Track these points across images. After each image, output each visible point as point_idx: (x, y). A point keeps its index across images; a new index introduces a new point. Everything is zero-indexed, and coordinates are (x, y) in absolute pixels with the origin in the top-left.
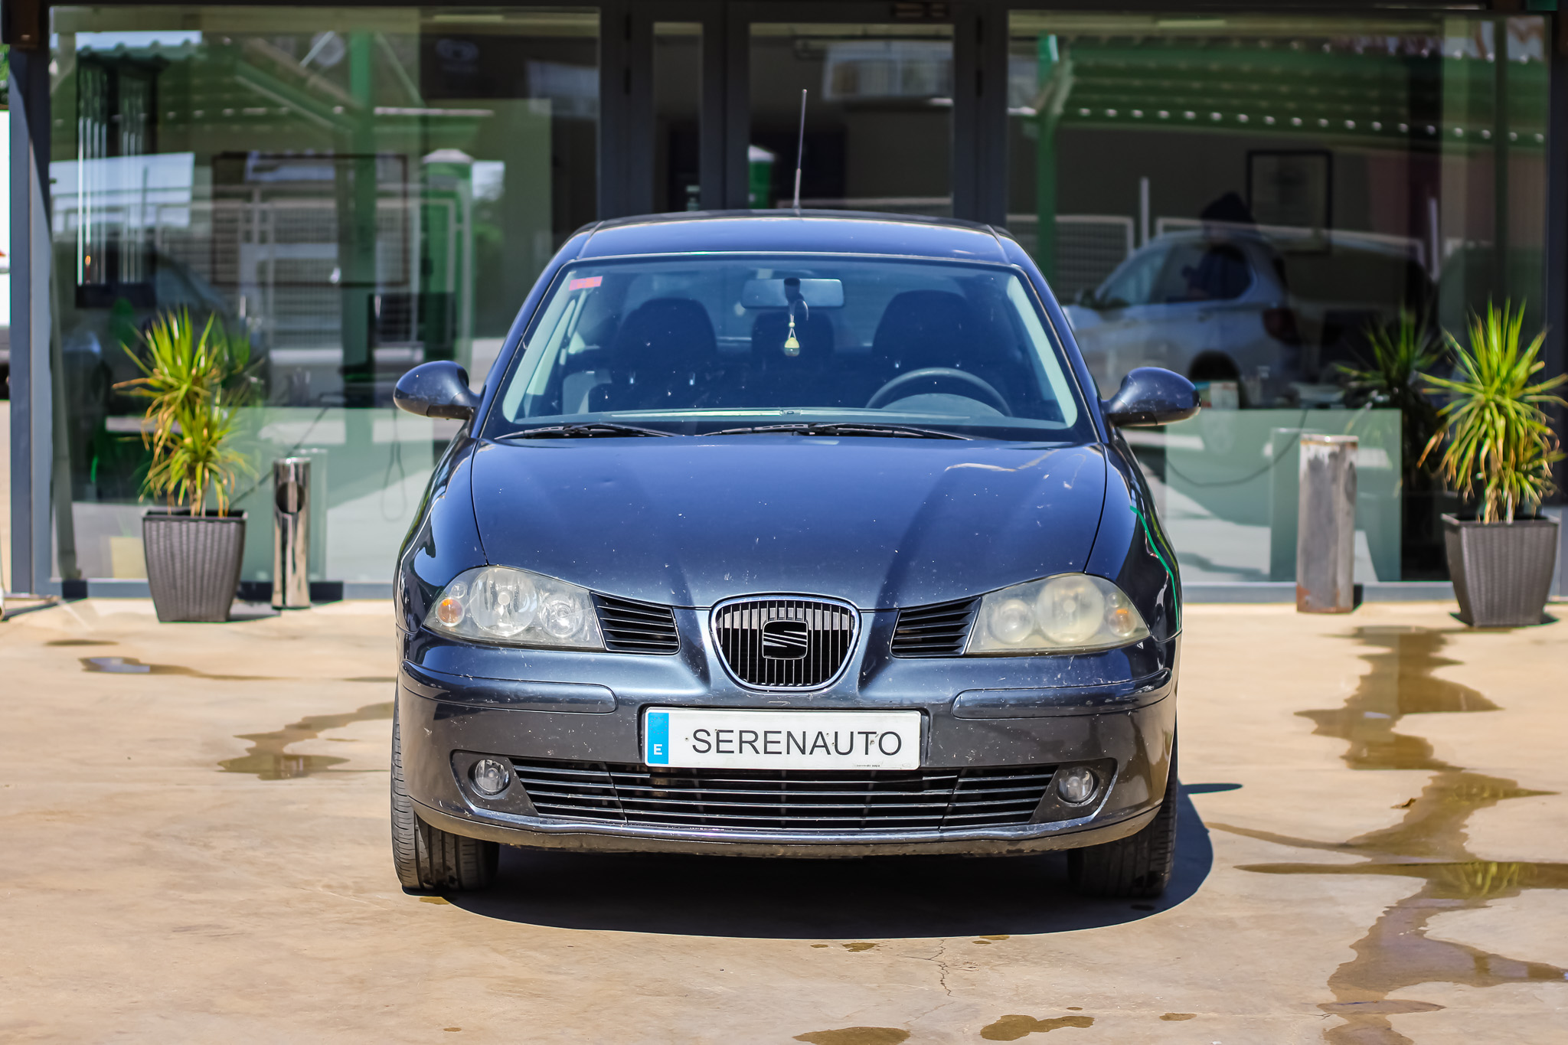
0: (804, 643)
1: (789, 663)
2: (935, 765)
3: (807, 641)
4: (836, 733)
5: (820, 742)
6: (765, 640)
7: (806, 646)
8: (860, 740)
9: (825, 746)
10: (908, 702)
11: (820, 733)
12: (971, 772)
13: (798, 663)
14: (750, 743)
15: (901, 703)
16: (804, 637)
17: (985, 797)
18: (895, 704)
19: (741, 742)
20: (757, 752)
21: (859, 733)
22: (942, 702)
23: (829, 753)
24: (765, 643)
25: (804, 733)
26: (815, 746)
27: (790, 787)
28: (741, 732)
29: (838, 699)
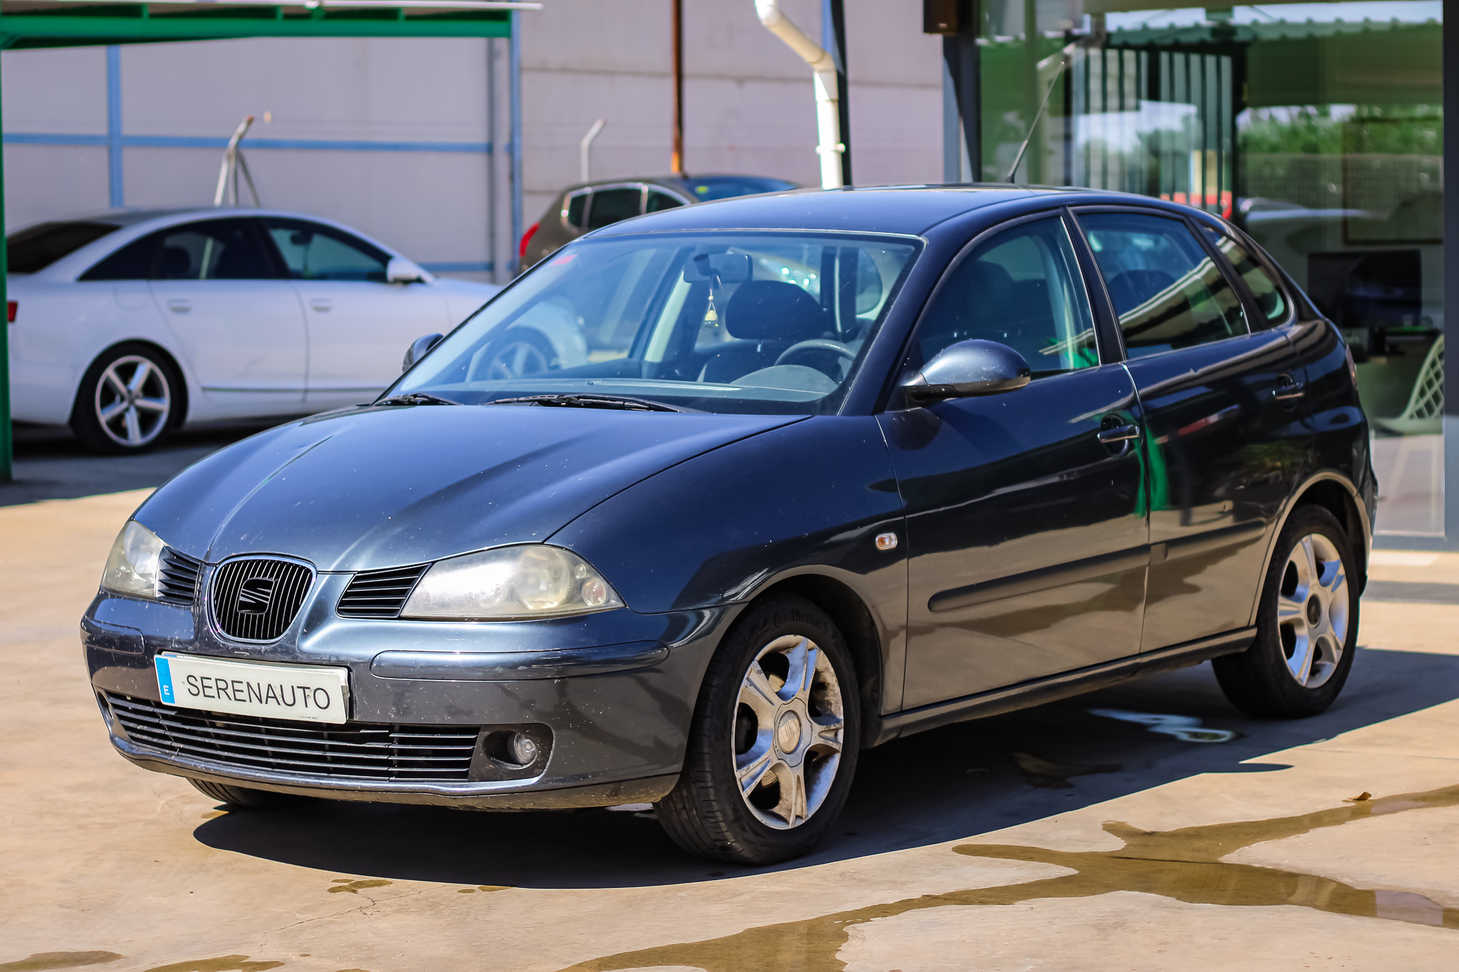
0: (267, 600)
1: (254, 617)
2: (364, 720)
3: (269, 598)
4: (281, 686)
5: (271, 694)
6: (242, 595)
7: (268, 603)
8: (299, 693)
9: (275, 697)
10: (335, 659)
11: (269, 685)
12: (404, 728)
13: (261, 617)
14: (224, 690)
15: (329, 660)
16: (268, 594)
17: (436, 753)
18: (325, 660)
19: (218, 689)
20: (230, 699)
21: (298, 687)
22: (361, 661)
23: (279, 704)
24: (241, 599)
25: (259, 684)
26: (268, 697)
27: (268, 732)
28: (216, 680)
29: (282, 653)
